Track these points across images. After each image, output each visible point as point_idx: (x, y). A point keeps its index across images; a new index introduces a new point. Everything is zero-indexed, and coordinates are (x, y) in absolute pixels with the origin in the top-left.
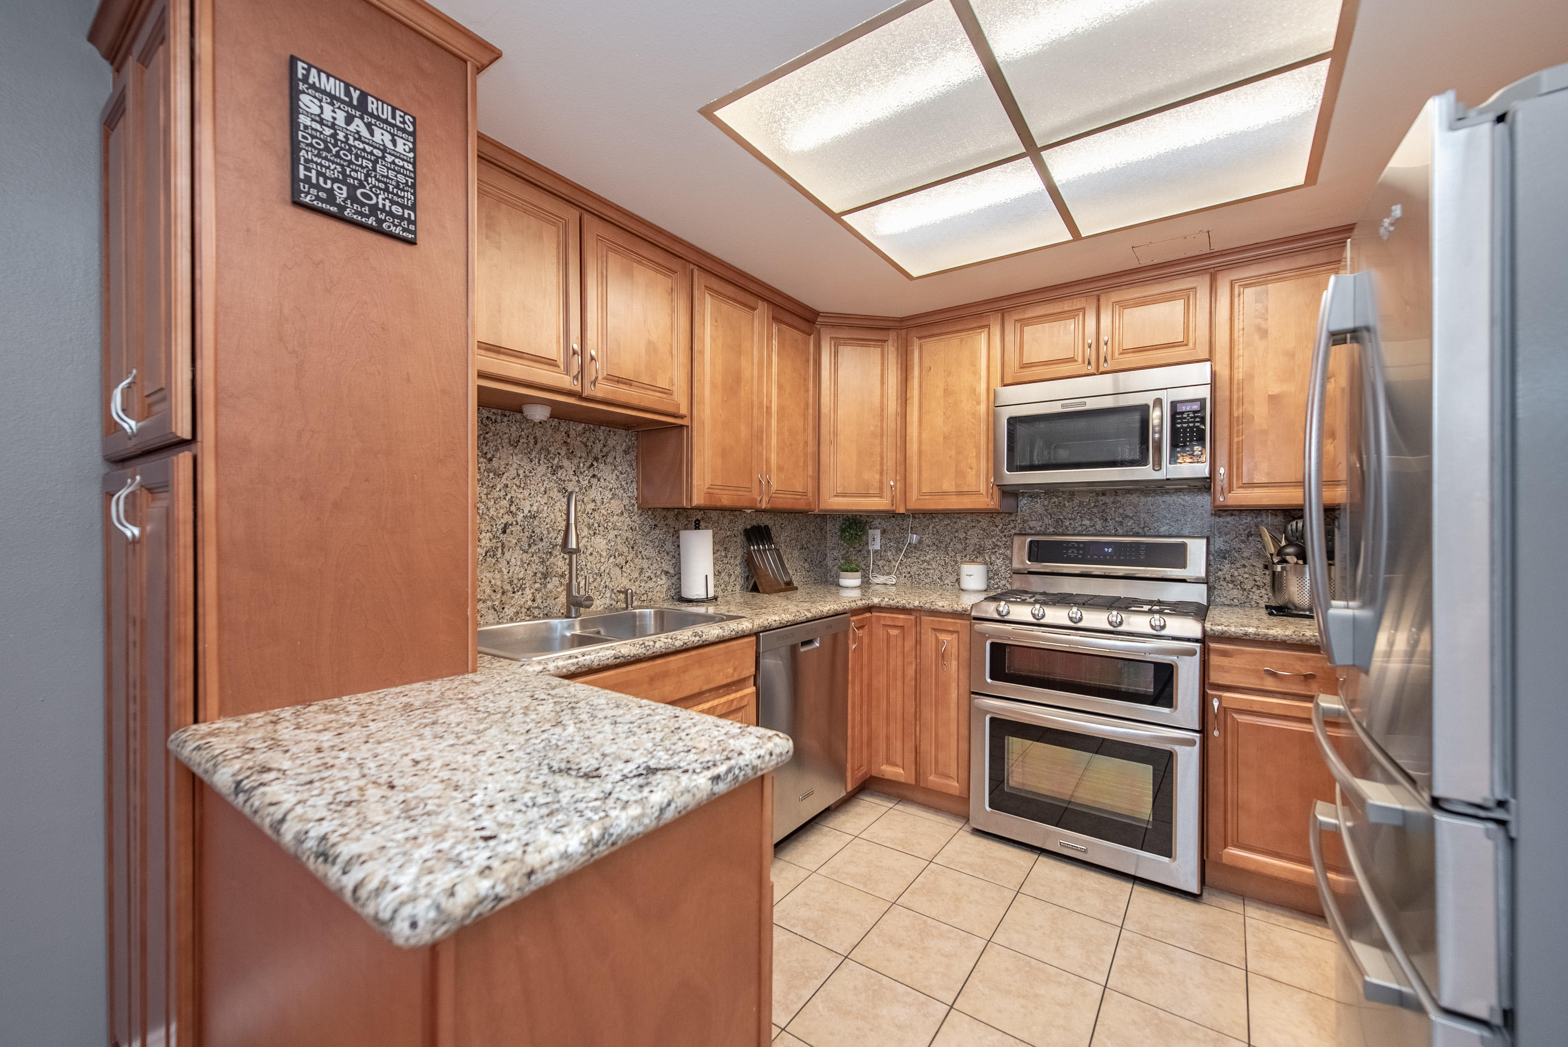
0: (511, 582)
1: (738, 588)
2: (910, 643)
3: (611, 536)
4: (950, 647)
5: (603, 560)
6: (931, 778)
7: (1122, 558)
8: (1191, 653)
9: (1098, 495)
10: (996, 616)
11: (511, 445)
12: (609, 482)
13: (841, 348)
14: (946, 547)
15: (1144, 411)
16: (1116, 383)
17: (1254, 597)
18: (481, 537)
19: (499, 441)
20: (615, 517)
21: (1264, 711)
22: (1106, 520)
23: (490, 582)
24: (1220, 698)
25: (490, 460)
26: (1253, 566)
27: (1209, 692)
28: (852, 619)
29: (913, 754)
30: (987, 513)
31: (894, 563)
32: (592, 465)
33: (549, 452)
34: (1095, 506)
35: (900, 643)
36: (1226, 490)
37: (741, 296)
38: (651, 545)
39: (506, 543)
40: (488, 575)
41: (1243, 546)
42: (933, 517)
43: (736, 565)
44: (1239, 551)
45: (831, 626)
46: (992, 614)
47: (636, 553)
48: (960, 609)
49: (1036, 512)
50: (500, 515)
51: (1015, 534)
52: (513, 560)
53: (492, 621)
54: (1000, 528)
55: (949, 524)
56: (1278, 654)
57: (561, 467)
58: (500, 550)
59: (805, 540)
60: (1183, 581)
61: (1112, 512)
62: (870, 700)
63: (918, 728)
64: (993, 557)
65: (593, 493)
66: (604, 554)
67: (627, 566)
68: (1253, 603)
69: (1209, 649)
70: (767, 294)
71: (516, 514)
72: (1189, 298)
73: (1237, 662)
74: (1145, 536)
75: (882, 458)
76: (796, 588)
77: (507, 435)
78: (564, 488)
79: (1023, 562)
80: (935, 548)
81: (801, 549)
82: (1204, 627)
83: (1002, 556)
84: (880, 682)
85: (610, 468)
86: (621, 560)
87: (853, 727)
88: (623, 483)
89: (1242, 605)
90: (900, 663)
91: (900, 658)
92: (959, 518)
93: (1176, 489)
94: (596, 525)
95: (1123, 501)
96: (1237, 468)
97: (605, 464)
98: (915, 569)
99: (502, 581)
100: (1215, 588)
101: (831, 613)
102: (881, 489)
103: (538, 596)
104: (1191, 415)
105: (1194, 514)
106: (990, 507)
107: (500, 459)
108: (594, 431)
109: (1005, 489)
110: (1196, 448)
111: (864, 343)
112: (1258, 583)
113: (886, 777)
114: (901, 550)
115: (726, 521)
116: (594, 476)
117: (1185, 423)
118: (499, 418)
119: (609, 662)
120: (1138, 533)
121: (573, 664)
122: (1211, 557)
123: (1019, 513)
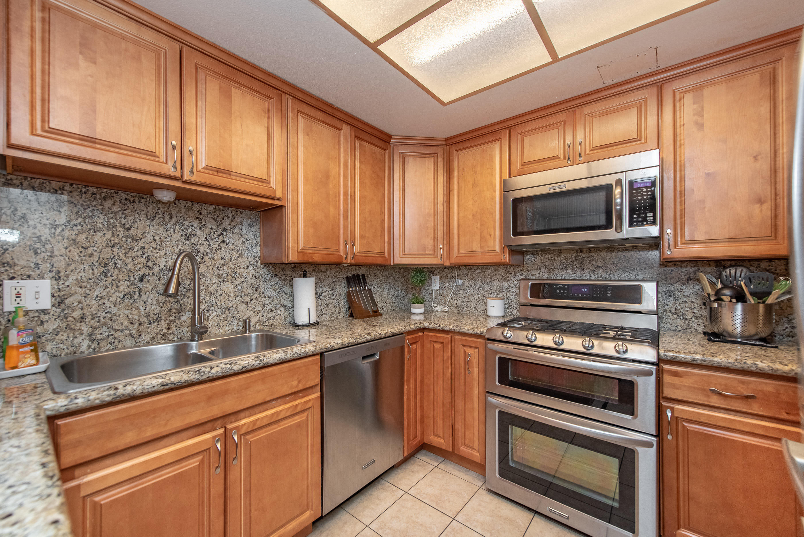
0: (147, 317)
1: (342, 315)
2: (448, 354)
3: (238, 282)
4: (473, 358)
5: (231, 299)
6: (462, 448)
7: (595, 296)
8: (649, 373)
9: (577, 252)
10: (502, 338)
11: (148, 219)
12: (237, 246)
13: (406, 159)
14: (479, 288)
15: (608, 189)
16: (589, 169)
17: (693, 325)
18: (119, 284)
19: (137, 216)
20: (241, 269)
21: (710, 422)
22: (583, 269)
23: (128, 317)
24: (672, 409)
25: (128, 229)
26: (692, 302)
27: (664, 404)
28: (407, 337)
29: (450, 431)
30: (504, 265)
31: (447, 297)
32: (222, 234)
33: (183, 225)
34: (575, 260)
35: (441, 353)
36: (672, 247)
37: (329, 120)
38: (272, 288)
39: (143, 289)
40: (125, 312)
41: (684, 287)
42: (471, 269)
43: (341, 300)
44: (681, 291)
45: (389, 344)
46: (499, 337)
47: (259, 294)
48: (479, 332)
49: (536, 264)
50: (138, 269)
51: (522, 279)
52: (150, 301)
53: (129, 345)
54: (512, 275)
55: (480, 273)
56: (722, 377)
57: (194, 235)
58: (137, 294)
59: (393, 283)
60: (640, 312)
61: (587, 264)
62: (422, 391)
63: (453, 412)
64: (508, 294)
65: (222, 253)
66: (232, 295)
67: (252, 302)
68: (693, 329)
69: (662, 370)
70: (350, 120)
71: (153, 268)
72: (641, 105)
73: (686, 381)
74: (611, 280)
75: (434, 230)
76: (381, 315)
77: (144, 212)
78: (197, 250)
79: (527, 298)
80: (472, 288)
81: (389, 289)
82: (658, 353)
83: (514, 294)
84: (429, 380)
85: (237, 236)
86: (246, 299)
87: (409, 411)
88: (248, 246)
89: (684, 331)
90: (441, 367)
91: (441, 364)
92: (487, 269)
93: (633, 247)
94: (225, 275)
95: (595, 256)
96: (681, 229)
97: (233, 233)
98: (460, 301)
99: (139, 316)
100: (663, 318)
101: (388, 335)
102: (434, 250)
103: (173, 326)
104: (645, 190)
105: (646, 264)
106: (503, 261)
107: (137, 228)
108: (223, 210)
109: (514, 248)
110: (648, 215)
111: (422, 155)
112: (696, 315)
113: (434, 444)
114: (451, 289)
115: (333, 272)
116: (223, 241)
117: (640, 196)
118: (137, 200)
119: (155, 389)
120: (606, 278)
121: (109, 395)
122: (660, 296)
123: (525, 265)
